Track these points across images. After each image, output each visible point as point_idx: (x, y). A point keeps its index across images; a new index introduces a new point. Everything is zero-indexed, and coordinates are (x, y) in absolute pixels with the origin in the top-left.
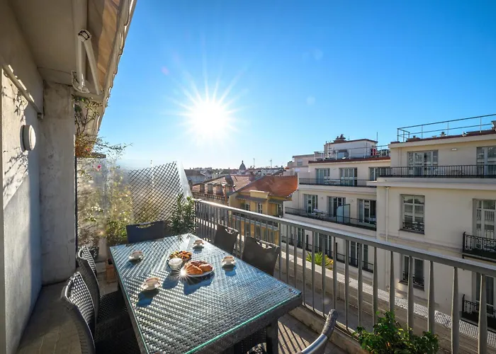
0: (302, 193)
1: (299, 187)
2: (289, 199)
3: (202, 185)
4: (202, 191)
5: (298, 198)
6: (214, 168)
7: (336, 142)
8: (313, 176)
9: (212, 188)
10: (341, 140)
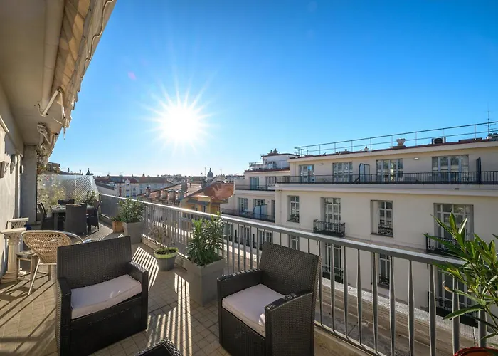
0: (237, 197)
1: (235, 191)
2: (226, 202)
3: (159, 192)
4: (158, 198)
5: (233, 201)
6: (183, 175)
7: (270, 155)
8: (248, 183)
9: (167, 194)
10: (274, 153)
